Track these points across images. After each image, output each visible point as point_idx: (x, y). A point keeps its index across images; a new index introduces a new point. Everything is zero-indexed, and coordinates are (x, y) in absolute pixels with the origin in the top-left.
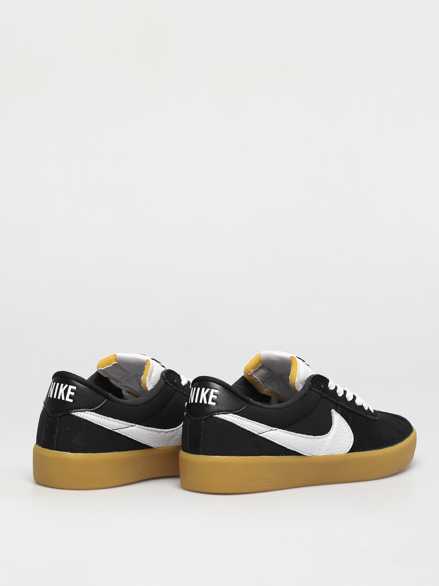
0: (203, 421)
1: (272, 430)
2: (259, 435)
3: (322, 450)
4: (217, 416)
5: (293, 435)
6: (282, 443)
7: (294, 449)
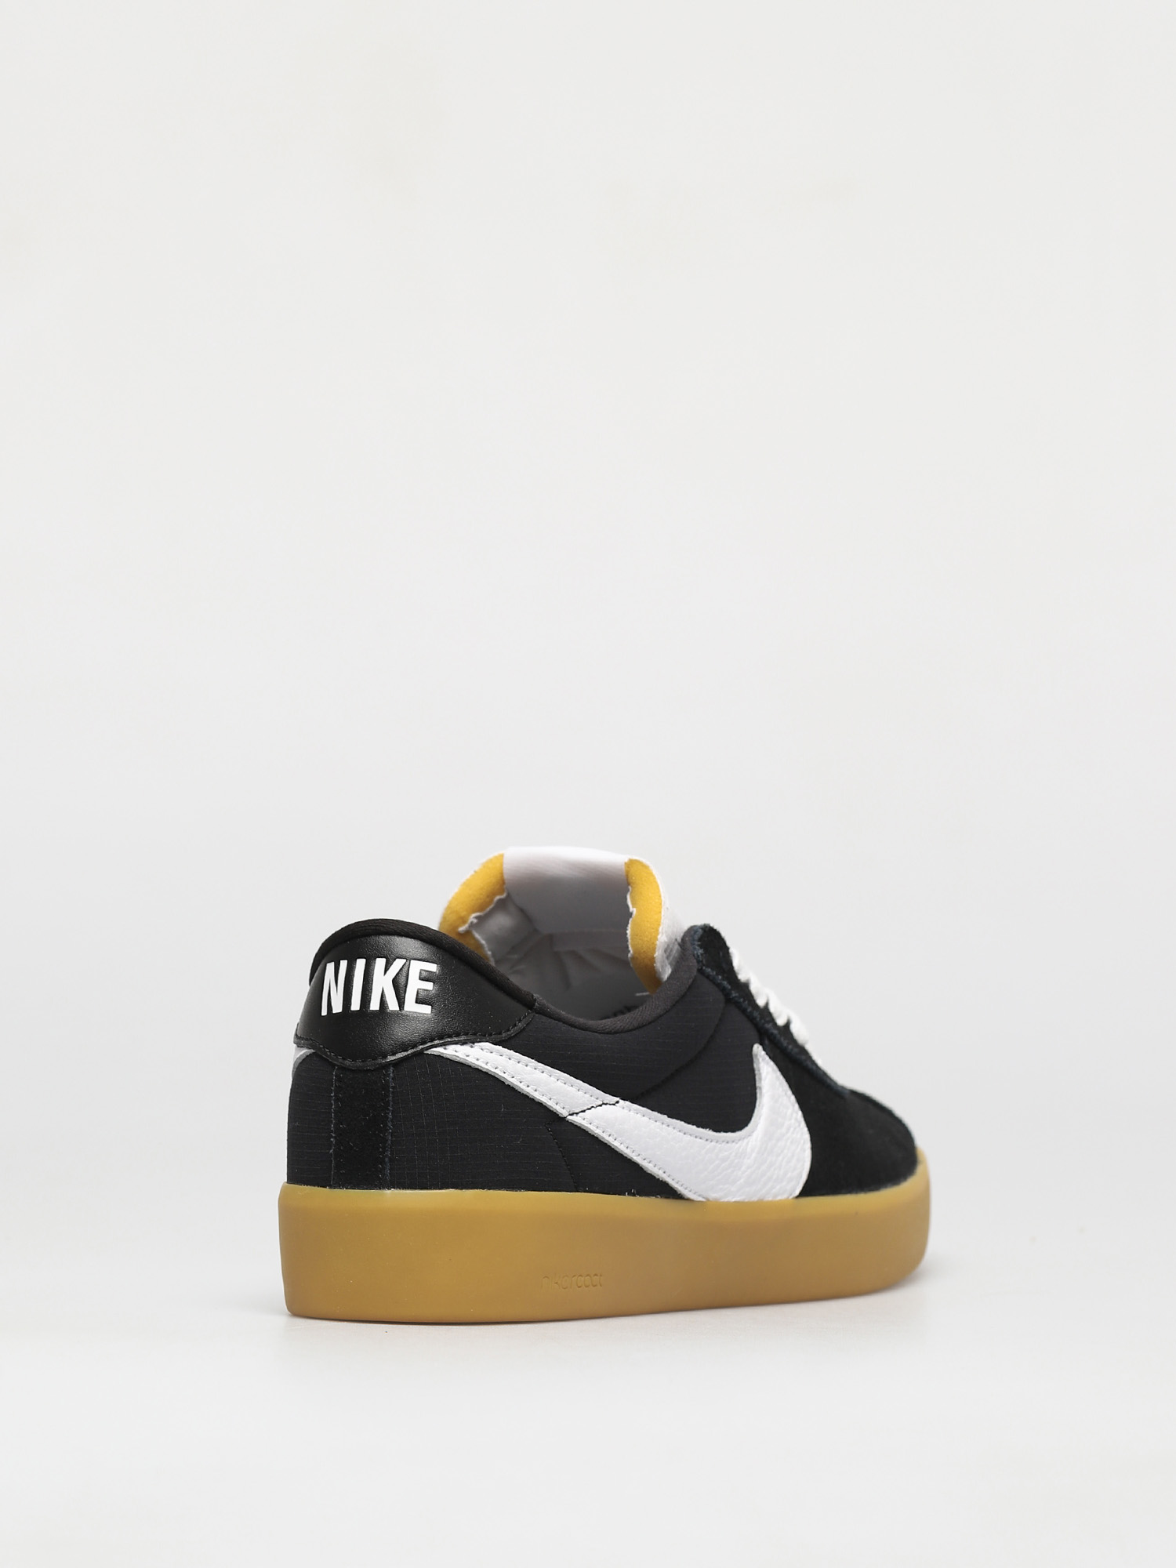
0: (391, 1069)
1: (606, 1104)
2: (570, 1117)
3: (734, 1182)
4: (438, 1051)
5: (662, 1124)
6: (633, 1152)
7: (664, 1172)
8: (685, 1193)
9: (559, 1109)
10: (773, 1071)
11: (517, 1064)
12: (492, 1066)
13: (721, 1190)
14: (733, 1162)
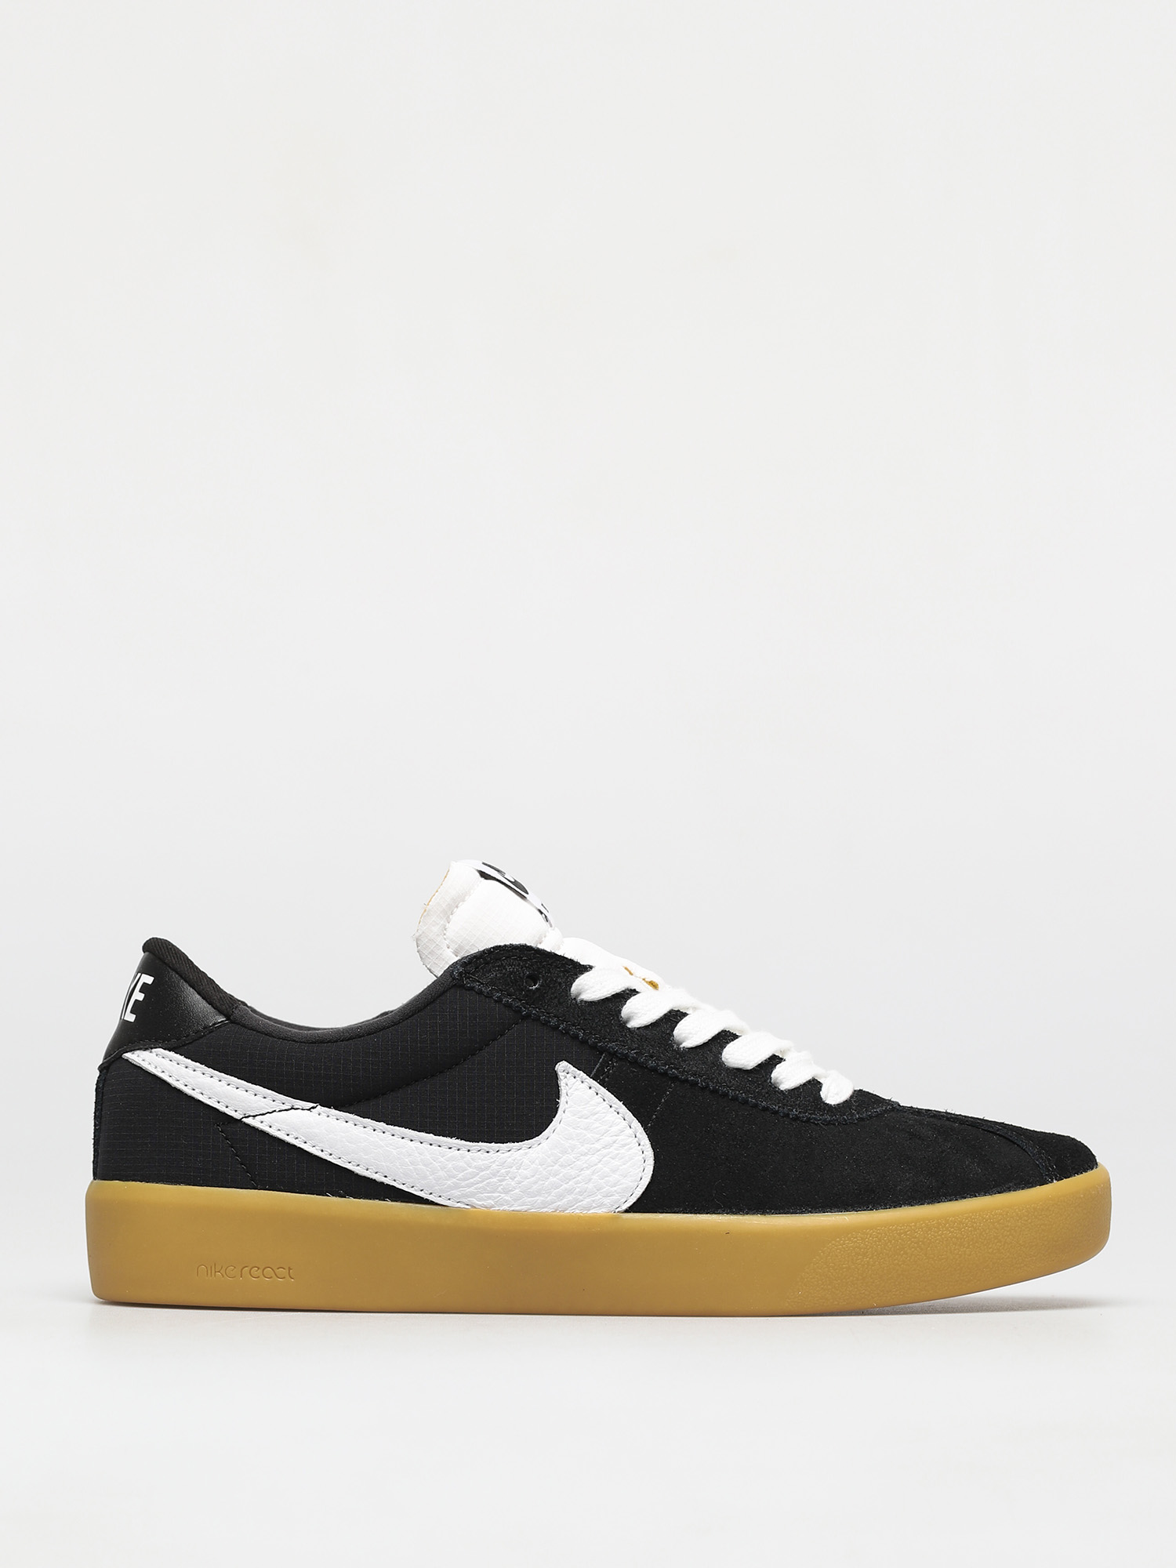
0: (105, 1072)
1: (296, 1109)
2: (244, 1120)
3: (506, 1191)
4: (128, 1055)
5: (374, 1130)
6: (331, 1155)
7: (386, 1177)
8: (431, 1198)
9: (230, 1112)
10: (590, 1088)
11: (184, 1069)
12: (160, 1070)
13: (489, 1198)
14: (498, 1172)
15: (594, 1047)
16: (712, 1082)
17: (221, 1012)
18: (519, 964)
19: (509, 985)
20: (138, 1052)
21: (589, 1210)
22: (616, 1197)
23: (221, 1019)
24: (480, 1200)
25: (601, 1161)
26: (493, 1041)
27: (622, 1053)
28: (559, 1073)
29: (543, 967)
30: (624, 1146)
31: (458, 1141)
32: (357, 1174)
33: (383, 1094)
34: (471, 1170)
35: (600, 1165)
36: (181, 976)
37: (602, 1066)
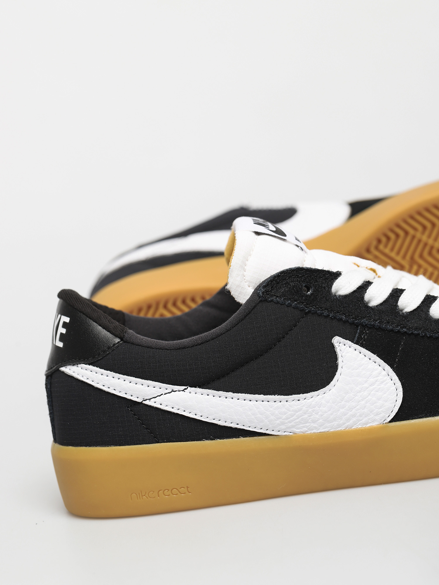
1: (175, 391)
2: (144, 402)
3: (314, 422)
4: (63, 369)
5: (226, 398)
6: (201, 416)
7: (238, 424)
8: (267, 432)
9: (134, 399)
10: (355, 350)
11: (101, 375)
12: (85, 378)
13: (304, 427)
14: (307, 411)
15: (353, 324)
16: (428, 332)
17: (116, 336)
18: (298, 280)
19: (294, 294)
20: (69, 367)
21: (367, 425)
22: (382, 415)
23: (117, 340)
24: (298, 429)
25: (370, 394)
26: (290, 331)
27: (371, 325)
28: (335, 344)
29: (312, 279)
30: (382, 382)
31: (279, 396)
32: (220, 426)
33: (228, 374)
34: (290, 413)
35: (369, 397)
36: (87, 316)
37: (360, 335)
